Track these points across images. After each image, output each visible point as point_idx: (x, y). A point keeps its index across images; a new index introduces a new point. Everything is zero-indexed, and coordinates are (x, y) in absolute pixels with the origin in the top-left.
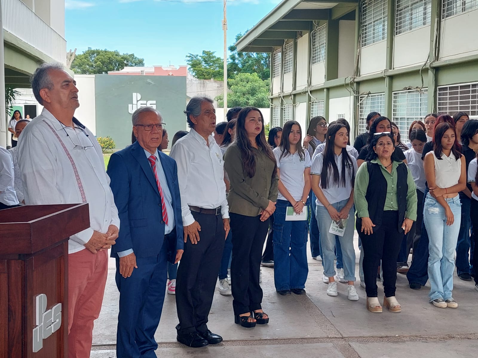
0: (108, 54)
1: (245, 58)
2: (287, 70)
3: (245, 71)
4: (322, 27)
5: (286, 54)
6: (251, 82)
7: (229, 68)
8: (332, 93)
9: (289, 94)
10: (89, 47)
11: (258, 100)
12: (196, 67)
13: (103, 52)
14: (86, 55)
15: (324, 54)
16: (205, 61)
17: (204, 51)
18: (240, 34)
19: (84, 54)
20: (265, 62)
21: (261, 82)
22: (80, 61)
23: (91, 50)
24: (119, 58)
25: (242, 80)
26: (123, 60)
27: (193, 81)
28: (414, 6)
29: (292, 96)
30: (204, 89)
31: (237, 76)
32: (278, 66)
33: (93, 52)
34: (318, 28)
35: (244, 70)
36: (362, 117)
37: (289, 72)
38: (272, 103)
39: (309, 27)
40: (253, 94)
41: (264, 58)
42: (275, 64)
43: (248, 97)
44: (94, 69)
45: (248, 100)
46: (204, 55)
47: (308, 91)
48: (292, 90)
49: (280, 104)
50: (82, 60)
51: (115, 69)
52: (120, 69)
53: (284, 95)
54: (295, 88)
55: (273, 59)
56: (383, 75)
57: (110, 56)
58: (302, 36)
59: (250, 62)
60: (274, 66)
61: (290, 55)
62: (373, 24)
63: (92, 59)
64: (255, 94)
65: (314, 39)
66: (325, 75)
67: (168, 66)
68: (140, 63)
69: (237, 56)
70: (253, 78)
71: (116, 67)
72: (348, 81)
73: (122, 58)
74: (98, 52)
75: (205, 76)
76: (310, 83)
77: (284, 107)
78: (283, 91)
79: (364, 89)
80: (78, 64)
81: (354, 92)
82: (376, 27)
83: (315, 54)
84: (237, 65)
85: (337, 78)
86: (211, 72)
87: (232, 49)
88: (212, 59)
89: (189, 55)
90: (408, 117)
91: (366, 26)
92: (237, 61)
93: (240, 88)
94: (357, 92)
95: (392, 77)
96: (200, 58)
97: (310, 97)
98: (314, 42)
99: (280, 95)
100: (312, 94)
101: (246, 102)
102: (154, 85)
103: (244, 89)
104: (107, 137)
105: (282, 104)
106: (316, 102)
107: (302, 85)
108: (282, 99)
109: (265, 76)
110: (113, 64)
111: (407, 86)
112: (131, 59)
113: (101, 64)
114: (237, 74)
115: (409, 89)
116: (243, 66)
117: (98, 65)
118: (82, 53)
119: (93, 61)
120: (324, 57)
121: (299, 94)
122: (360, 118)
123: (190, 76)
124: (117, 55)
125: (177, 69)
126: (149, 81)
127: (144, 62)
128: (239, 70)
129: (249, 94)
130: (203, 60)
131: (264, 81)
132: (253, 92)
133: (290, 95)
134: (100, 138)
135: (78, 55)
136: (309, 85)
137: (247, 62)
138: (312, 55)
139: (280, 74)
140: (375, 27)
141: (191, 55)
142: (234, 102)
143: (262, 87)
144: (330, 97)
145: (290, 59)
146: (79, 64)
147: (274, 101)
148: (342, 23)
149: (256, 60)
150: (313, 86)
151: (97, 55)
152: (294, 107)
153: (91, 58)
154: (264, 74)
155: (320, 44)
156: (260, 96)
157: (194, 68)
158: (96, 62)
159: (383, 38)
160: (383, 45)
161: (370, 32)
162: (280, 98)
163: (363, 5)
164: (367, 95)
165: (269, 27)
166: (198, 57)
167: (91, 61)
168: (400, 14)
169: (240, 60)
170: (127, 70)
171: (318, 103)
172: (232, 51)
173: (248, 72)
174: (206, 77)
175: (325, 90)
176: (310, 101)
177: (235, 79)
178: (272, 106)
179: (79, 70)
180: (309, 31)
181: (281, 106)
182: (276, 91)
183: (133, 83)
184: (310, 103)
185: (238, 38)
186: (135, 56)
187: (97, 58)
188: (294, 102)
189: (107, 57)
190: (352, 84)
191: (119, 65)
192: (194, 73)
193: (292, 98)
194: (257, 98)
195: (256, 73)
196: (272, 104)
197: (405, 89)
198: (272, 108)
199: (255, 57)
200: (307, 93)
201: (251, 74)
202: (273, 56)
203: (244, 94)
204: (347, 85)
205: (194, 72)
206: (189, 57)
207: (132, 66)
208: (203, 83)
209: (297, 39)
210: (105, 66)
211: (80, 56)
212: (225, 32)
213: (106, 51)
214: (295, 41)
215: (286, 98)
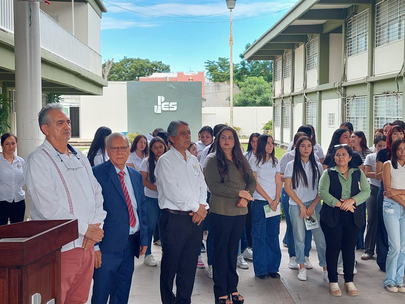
0: (140, 62)
1: (253, 64)
2: (287, 75)
3: (254, 75)
4: (315, 40)
5: (285, 61)
6: (258, 84)
7: (240, 72)
8: (324, 95)
9: (288, 95)
10: (124, 57)
11: (264, 99)
12: (213, 72)
13: (136, 61)
14: (122, 63)
15: (317, 62)
16: (220, 67)
17: (219, 58)
18: (249, 44)
19: (121, 62)
20: (270, 67)
21: (267, 84)
22: (117, 68)
23: (127, 59)
24: (149, 65)
25: (250, 82)
26: (153, 66)
27: (209, 84)
28: (390, 23)
29: (291, 97)
30: (219, 90)
31: (246, 80)
32: (279, 72)
33: (128, 61)
34: (312, 40)
35: (252, 74)
36: (349, 117)
37: (289, 76)
38: (274, 102)
39: (305, 39)
40: (259, 95)
41: (270, 63)
42: (277, 70)
43: (255, 97)
44: (129, 75)
45: (256, 99)
46: (219, 61)
47: (304, 93)
48: (290, 92)
49: (281, 104)
50: (119, 67)
51: (146, 74)
52: (150, 74)
53: (284, 96)
54: (293, 91)
55: (275, 66)
56: (365, 81)
57: (142, 63)
58: (299, 47)
59: (258, 67)
60: (276, 71)
61: (289, 64)
62: (357, 37)
63: (128, 66)
64: (261, 94)
65: (309, 50)
66: (318, 80)
67: (189, 72)
68: (166, 69)
69: (246, 62)
70: (260, 80)
71: (147, 73)
72: (336, 86)
73: (152, 65)
74: (132, 61)
75: (220, 78)
76: (305, 87)
77: (284, 107)
78: (283, 93)
79: (350, 93)
80: (115, 70)
81: (342, 95)
82: (360, 40)
83: (310, 62)
84: (246, 69)
85: (328, 83)
86: (226, 75)
87: (242, 56)
88: (226, 65)
89: (207, 61)
90: (387, 117)
91: (351, 39)
92: (246, 66)
93: (248, 89)
94: (345, 95)
95: (373, 83)
96: (216, 64)
97: (306, 98)
98: (309, 52)
99: (281, 96)
100: (307, 96)
101: (254, 101)
102: (175, 89)
103: (252, 90)
104: (137, 133)
105: (283, 104)
106: (310, 103)
107: (299, 88)
108: (282, 100)
109: (270, 79)
110: (145, 70)
111: (386, 91)
112: (159, 66)
113: (135, 70)
114: (247, 77)
115: (387, 93)
116: (252, 70)
117: (132, 71)
118: (119, 62)
119: (128, 67)
120: (317, 65)
121: (297, 95)
122: (347, 117)
123: (207, 79)
124: (147, 63)
125: (196, 74)
126: (171, 86)
127: (170, 68)
128: (249, 74)
129: (256, 94)
130: (219, 66)
131: (269, 83)
132: (259, 93)
133: (289, 97)
134: (131, 134)
135: (116, 63)
136: (305, 88)
137: (255, 67)
138: (307, 63)
139: (281, 78)
140: (359, 40)
141: (209, 62)
142: (243, 101)
143: (267, 88)
144: (322, 99)
145: (289, 66)
146: (117, 70)
147: (276, 101)
148: (332, 36)
149: (263, 65)
150: (308, 89)
151: (131, 63)
152: (293, 106)
153: (126, 65)
154: (270, 77)
155: (314, 54)
156: (265, 96)
157: (211, 72)
158: (130, 69)
159: (365, 50)
160: (365, 55)
161: (354, 44)
162: (281, 99)
163: (349, 21)
164: (352, 98)
165: (270, 39)
166: (215, 63)
167: (126, 67)
168: (380, 30)
169: (249, 66)
170: (155, 75)
171: (313, 103)
172: (242, 58)
173: (256, 76)
174: (221, 80)
175: (318, 93)
176: (306, 102)
177: (244, 82)
178: (274, 105)
179: (117, 75)
180: (304, 42)
181: (282, 106)
182: (278, 93)
183: (158, 88)
184: (306, 104)
185: (247, 47)
186: (163, 63)
187: (131, 65)
188: (293, 102)
189: (140, 64)
190: (339, 88)
191: (149, 71)
192: (211, 77)
193: (291, 99)
194: (263, 98)
195: (262, 76)
196: (274, 104)
197: (384, 93)
198: (274, 107)
199: (262, 62)
200: (303, 95)
201: (258, 77)
202: (275, 63)
203: (252, 95)
204: (336, 89)
205: (211, 75)
206: (207, 63)
207: (160, 72)
208: (218, 86)
209: (294, 49)
210: (138, 72)
211: (117, 63)
212: (231, 47)
213: (138, 60)
214: (293, 51)
215: (285, 99)
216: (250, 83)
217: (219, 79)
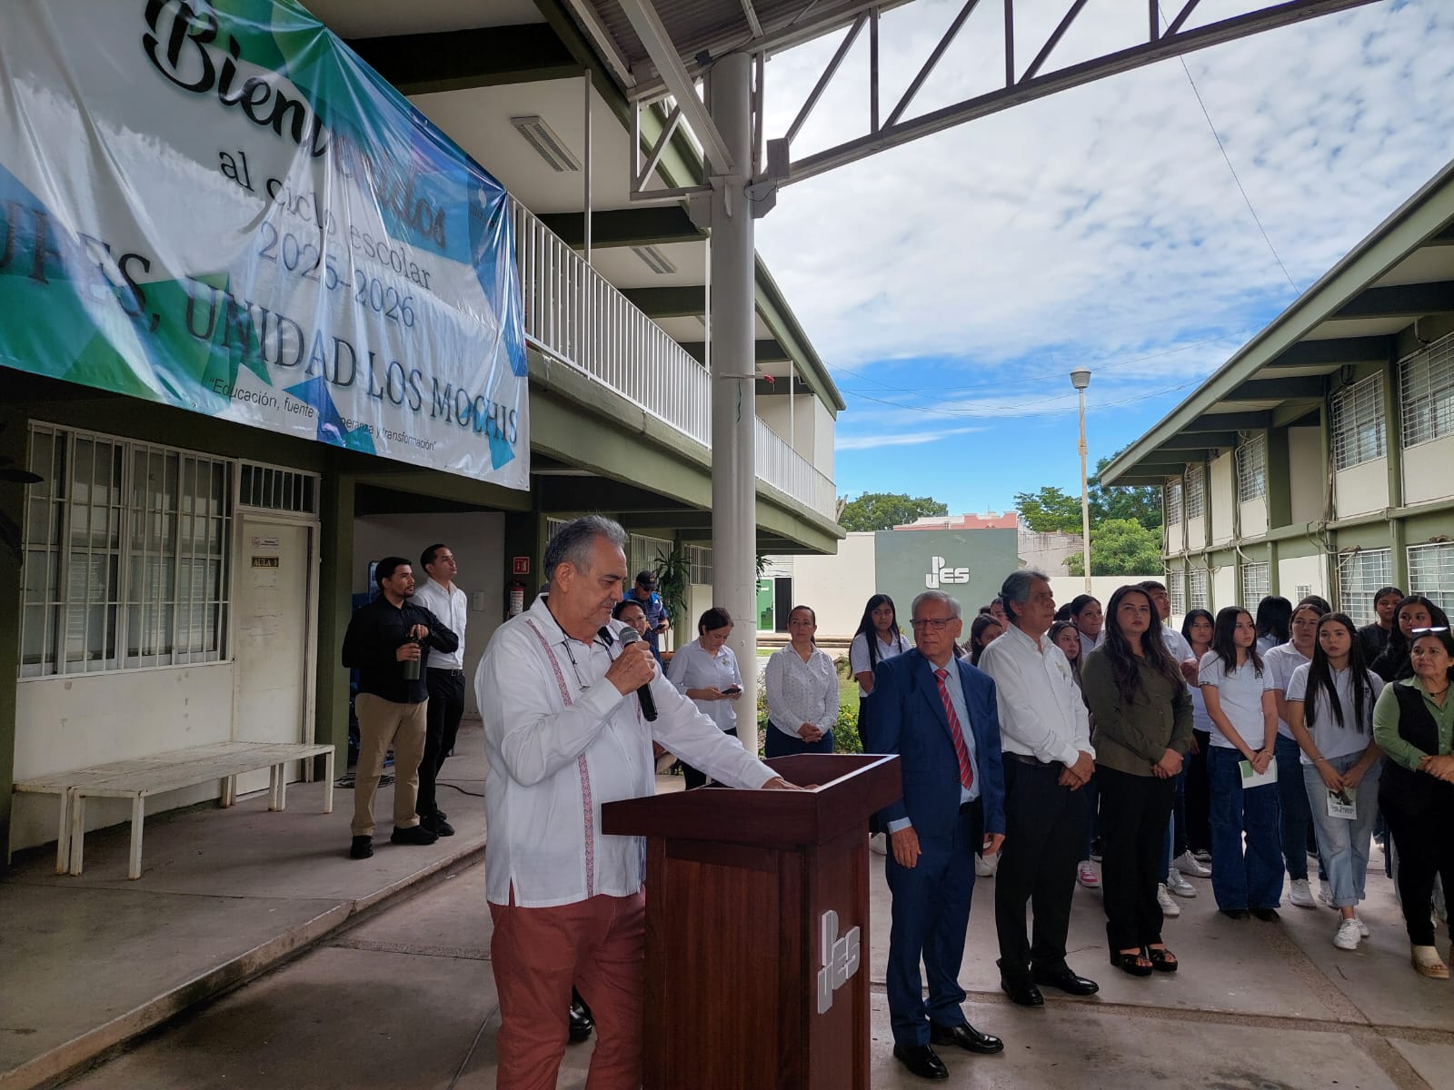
0: (892, 500)
1: (1114, 496)
2: (1193, 513)
3: (1116, 516)
4: (1255, 441)
5: (1190, 486)
6: (1127, 533)
7: (1091, 512)
8: (1282, 550)
9: (1200, 552)
11: (1142, 562)
12: (1030, 513)
13: (885, 498)
14: (860, 503)
15: (1262, 485)
16: (1045, 504)
17: (1043, 488)
18: (1104, 460)
19: (858, 501)
20: (1150, 501)
21: (1145, 533)
22: (852, 511)
23: (868, 495)
24: (909, 505)
26: (916, 507)
27: (1029, 535)
28: (1438, 396)
29: (1206, 555)
30: (1046, 546)
31: (1104, 525)
32: (1177, 507)
33: (871, 498)
34: (1249, 442)
35: (1113, 514)
36: (1347, 591)
37: (1198, 516)
38: (1168, 567)
39: (1232, 441)
40: (1131, 554)
41: (1149, 494)
42: (1171, 504)
43: (1123, 558)
44: (873, 523)
45: (1124, 562)
46: (1043, 494)
47: (1235, 547)
48: (1204, 545)
49: (1183, 570)
50: (855, 510)
51: (903, 521)
52: (911, 521)
53: (1191, 553)
54: (1210, 542)
55: (1167, 495)
56: (1384, 517)
57: (896, 502)
58: (1219, 457)
59: (1123, 501)
60: (1169, 506)
61: (1198, 489)
62: (1356, 430)
63: (870, 508)
64: (1136, 552)
65: (1242, 461)
66: (1267, 520)
67: (986, 513)
68: (942, 510)
69: (1100, 493)
70: (1131, 526)
71: (906, 519)
72: (1314, 528)
73: (914, 504)
74: (878, 498)
75: (1046, 526)
76: (1238, 535)
77: (1190, 575)
78: (1187, 548)
79: (1345, 542)
80: (849, 516)
81: (1327, 547)
82: (1364, 435)
83: (1246, 485)
84: (1101, 506)
85: (1291, 524)
86: (1057, 520)
87: (1091, 482)
88: (1057, 500)
89: (1019, 495)
90: (1444, 591)
91: (1342, 434)
92: (1100, 501)
93: (1108, 543)
94: (1334, 547)
95: (1402, 521)
96: (1037, 499)
97: (1241, 556)
98: (1242, 466)
99: (1183, 555)
100: (1244, 552)
101: (1120, 565)
102: (966, 543)
103: (1115, 545)
105: (1187, 569)
106: (1252, 566)
107: (1223, 536)
108: (1186, 561)
109: (1151, 524)
110: (900, 514)
111: (1437, 536)
112: (927, 505)
113: (883, 515)
114: (1102, 522)
115: (1440, 541)
116: (1111, 509)
117: (878, 517)
118: (855, 500)
120: (1262, 490)
121: (1220, 551)
122: (1343, 593)
123: (1022, 527)
124: (905, 500)
125: (1001, 518)
126: (957, 537)
127: (947, 509)
128: (1105, 515)
129: (1124, 552)
130: (1042, 502)
131: (1150, 531)
132: (1131, 549)
133: (1203, 554)
135: (850, 503)
136: (1237, 537)
137: (1118, 502)
138: (1240, 488)
139: (1180, 519)
140: (1362, 435)
141: (1022, 495)
143: (1147, 541)
144: (1279, 557)
145: (1198, 495)
146: (851, 516)
147: (1172, 565)
148: (1293, 431)
149: (1134, 497)
150: (1244, 539)
151: (877, 502)
152: (1211, 573)
153: (867, 506)
155: (1254, 468)
156: (1143, 555)
157: (1027, 515)
158: (875, 513)
159: (1379, 454)
160: (1381, 466)
161: (1351, 446)
163: (1335, 399)
164: (1353, 553)
165: (1158, 445)
166: (1034, 497)
167: (868, 510)
168: (1411, 411)
169: (1105, 500)
170: (922, 522)
171: (1258, 567)
172: (1092, 486)
173: (1121, 518)
174: (1048, 528)
175: (1269, 545)
176: (1241, 564)
178: (1167, 571)
180: (1232, 447)
181: (1185, 573)
182: (1175, 548)
183: (931, 541)
184: (1241, 568)
185: (1102, 465)
186: (934, 500)
187: (876, 506)
188: (1210, 566)
189: (892, 504)
190: (1321, 533)
191: (909, 515)
192: (1029, 523)
193: (1207, 559)
195: (1135, 518)
197: (1434, 540)
198: (1168, 576)
199: (1132, 493)
200: (1234, 551)
201: (1126, 520)
202: (1167, 491)
203: (1115, 554)
204: (1313, 535)
205: (1027, 521)
206: (1019, 498)
207: (928, 516)
208: (1044, 538)
209: (1209, 461)
210: (889, 518)
211: (852, 504)
212: (1083, 458)
213: (889, 496)
214: (1206, 465)
215: (1194, 560)
216: (1110, 531)
217: (1042, 527)
